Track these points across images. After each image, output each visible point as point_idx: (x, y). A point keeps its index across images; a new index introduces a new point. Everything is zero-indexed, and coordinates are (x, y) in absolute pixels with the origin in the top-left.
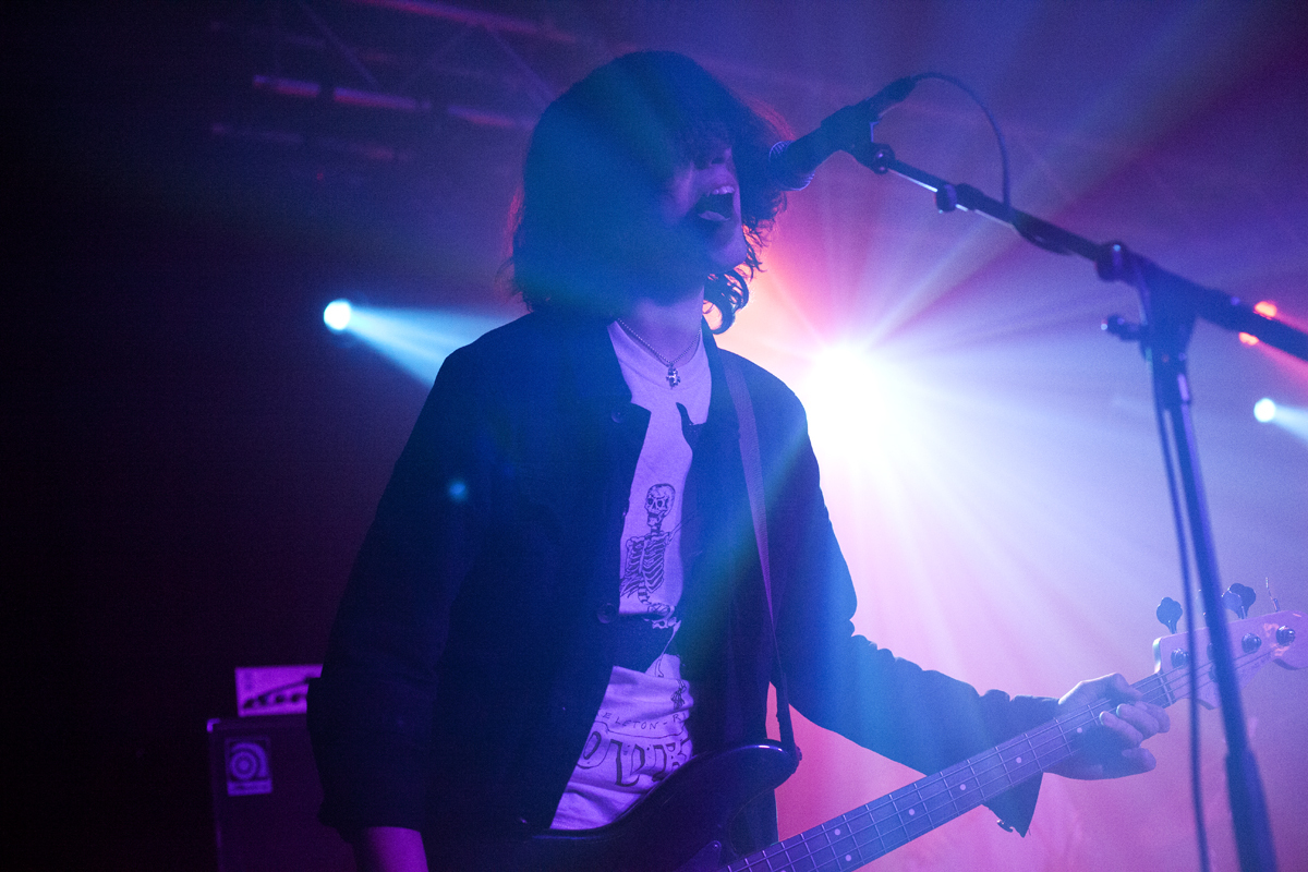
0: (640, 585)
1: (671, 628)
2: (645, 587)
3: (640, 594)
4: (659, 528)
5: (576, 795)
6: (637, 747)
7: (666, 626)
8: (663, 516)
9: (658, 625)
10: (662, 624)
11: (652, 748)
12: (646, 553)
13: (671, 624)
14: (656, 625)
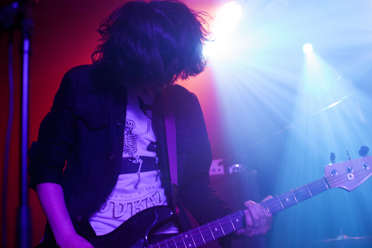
0: (129, 151)
1: (139, 163)
2: (131, 152)
3: (129, 154)
4: (131, 132)
5: (97, 222)
6: (120, 204)
7: (137, 162)
8: (132, 128)
9: (135, 162)
10: (136, 161)
11: (126, 205)
12: (127, 140)
13: (139, 161)
14: (134, 162)
